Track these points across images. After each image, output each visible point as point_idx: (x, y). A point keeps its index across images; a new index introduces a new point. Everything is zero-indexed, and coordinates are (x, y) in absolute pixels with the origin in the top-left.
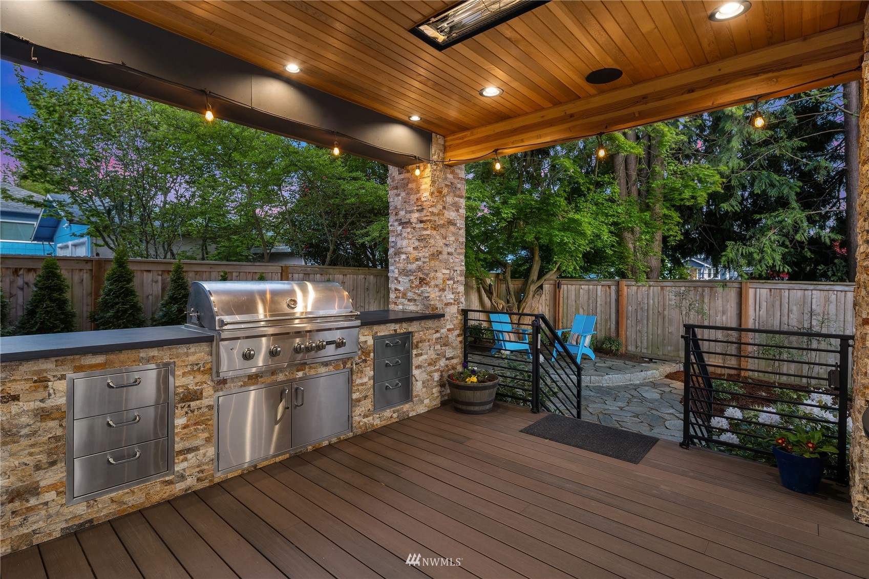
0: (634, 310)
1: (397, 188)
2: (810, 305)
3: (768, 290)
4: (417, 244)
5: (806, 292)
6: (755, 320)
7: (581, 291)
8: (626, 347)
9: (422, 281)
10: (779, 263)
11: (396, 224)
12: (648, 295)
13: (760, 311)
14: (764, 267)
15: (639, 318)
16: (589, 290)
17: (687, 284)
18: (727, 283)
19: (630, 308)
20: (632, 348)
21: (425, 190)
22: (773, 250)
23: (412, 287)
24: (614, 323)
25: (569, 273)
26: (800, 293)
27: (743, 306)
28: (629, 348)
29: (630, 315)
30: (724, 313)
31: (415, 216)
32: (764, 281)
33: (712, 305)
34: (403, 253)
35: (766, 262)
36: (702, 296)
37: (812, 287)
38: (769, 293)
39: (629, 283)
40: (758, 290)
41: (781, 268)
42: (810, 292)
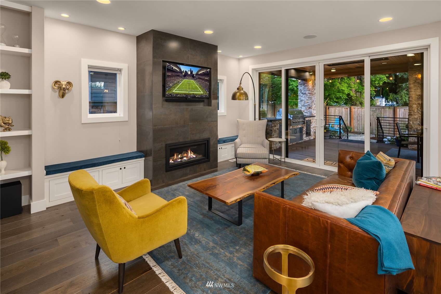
0: (356, 116)
1: (301, 85)
4: (308, 99)
7: (336, 110)
8: (354, 129)
9: (309, 108)
10: (408, 100)
11: (301, 94)
12: (362, 111)
14: (403, 102)
15: (358, 119)
16: (339, 110)
17: (376, 107)
18: (390, 107)
19: (355, 116)
20: (356, 130)
21: (310, 86)
22: (406, 96)
23: (306, 109)
24: (349, 121)
25: (331, 104)
27: (395, 115)
28: (355, 130)
29: (355, 118)
31: (307, 92)
32: (403, 106)
33: (385, 114)
34: (303, 101)
35: (403, 100)
36: (381, 111)
38: (404, 111)
39: (355, 107)
40: (400, 109)
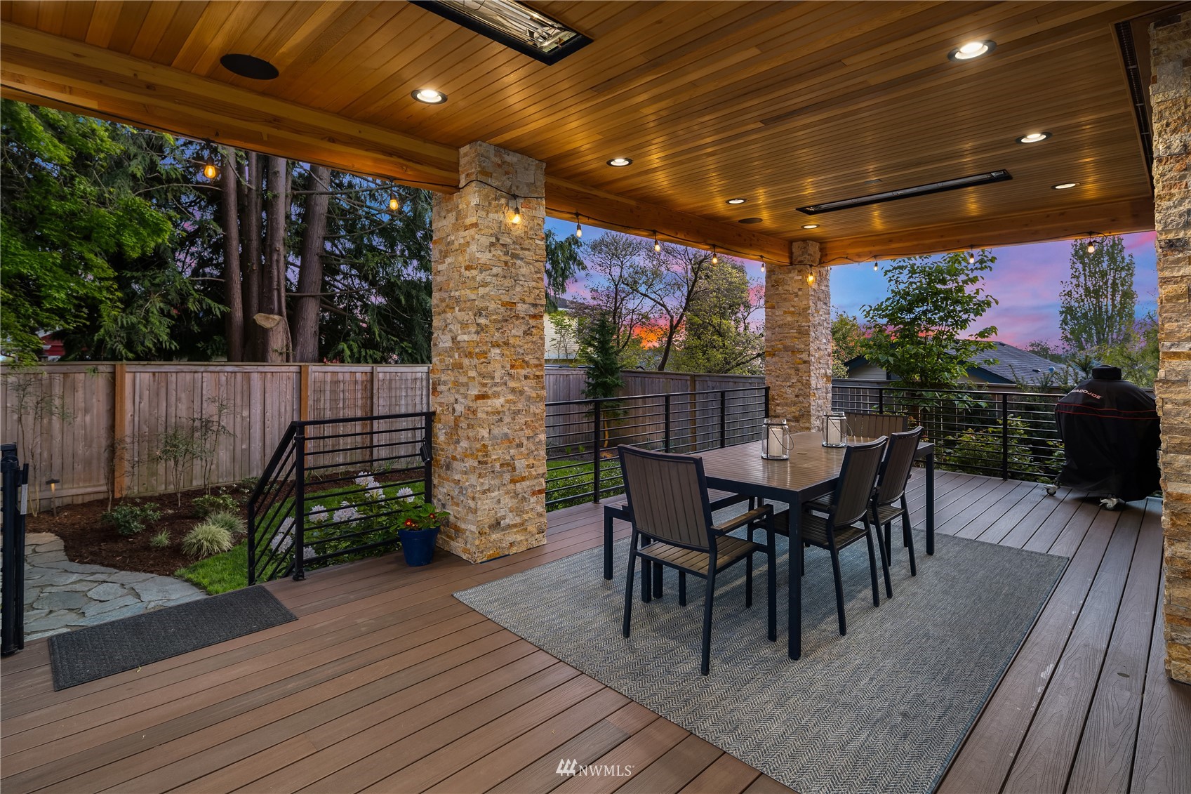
2: (200, 390)
3: (151, 374)
5: (196, 375)
6: (133, 416)
13: (140, 403)
18: (99, 367)
26: (189, 377)
27: (118, 398)
30: (86, 411)
32: (146, 363)
37: (202, 369)
38: (152, 378)
40: (138, 375)
41: (168, 344)
42: (200, 374)
